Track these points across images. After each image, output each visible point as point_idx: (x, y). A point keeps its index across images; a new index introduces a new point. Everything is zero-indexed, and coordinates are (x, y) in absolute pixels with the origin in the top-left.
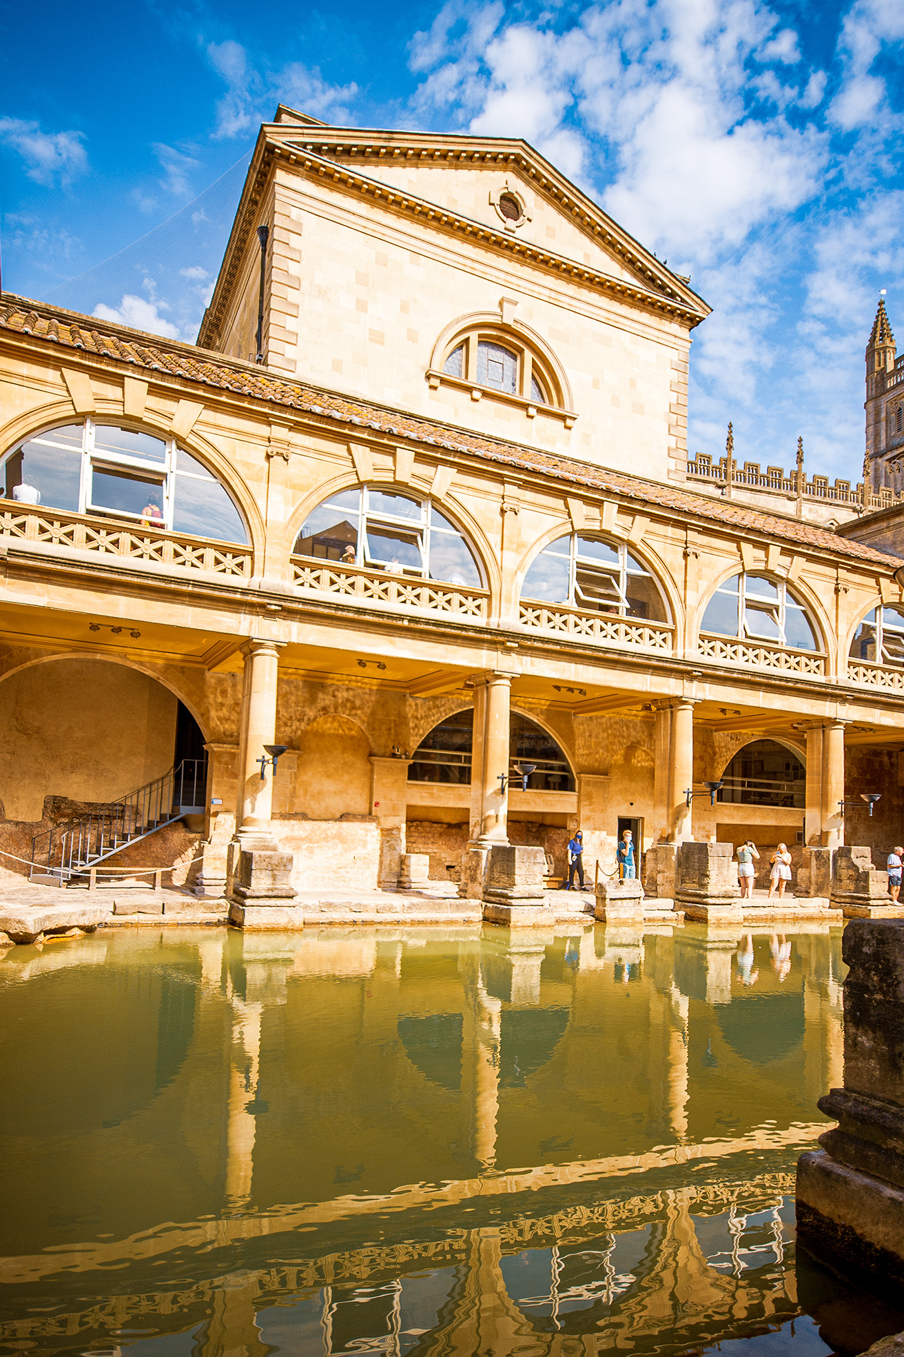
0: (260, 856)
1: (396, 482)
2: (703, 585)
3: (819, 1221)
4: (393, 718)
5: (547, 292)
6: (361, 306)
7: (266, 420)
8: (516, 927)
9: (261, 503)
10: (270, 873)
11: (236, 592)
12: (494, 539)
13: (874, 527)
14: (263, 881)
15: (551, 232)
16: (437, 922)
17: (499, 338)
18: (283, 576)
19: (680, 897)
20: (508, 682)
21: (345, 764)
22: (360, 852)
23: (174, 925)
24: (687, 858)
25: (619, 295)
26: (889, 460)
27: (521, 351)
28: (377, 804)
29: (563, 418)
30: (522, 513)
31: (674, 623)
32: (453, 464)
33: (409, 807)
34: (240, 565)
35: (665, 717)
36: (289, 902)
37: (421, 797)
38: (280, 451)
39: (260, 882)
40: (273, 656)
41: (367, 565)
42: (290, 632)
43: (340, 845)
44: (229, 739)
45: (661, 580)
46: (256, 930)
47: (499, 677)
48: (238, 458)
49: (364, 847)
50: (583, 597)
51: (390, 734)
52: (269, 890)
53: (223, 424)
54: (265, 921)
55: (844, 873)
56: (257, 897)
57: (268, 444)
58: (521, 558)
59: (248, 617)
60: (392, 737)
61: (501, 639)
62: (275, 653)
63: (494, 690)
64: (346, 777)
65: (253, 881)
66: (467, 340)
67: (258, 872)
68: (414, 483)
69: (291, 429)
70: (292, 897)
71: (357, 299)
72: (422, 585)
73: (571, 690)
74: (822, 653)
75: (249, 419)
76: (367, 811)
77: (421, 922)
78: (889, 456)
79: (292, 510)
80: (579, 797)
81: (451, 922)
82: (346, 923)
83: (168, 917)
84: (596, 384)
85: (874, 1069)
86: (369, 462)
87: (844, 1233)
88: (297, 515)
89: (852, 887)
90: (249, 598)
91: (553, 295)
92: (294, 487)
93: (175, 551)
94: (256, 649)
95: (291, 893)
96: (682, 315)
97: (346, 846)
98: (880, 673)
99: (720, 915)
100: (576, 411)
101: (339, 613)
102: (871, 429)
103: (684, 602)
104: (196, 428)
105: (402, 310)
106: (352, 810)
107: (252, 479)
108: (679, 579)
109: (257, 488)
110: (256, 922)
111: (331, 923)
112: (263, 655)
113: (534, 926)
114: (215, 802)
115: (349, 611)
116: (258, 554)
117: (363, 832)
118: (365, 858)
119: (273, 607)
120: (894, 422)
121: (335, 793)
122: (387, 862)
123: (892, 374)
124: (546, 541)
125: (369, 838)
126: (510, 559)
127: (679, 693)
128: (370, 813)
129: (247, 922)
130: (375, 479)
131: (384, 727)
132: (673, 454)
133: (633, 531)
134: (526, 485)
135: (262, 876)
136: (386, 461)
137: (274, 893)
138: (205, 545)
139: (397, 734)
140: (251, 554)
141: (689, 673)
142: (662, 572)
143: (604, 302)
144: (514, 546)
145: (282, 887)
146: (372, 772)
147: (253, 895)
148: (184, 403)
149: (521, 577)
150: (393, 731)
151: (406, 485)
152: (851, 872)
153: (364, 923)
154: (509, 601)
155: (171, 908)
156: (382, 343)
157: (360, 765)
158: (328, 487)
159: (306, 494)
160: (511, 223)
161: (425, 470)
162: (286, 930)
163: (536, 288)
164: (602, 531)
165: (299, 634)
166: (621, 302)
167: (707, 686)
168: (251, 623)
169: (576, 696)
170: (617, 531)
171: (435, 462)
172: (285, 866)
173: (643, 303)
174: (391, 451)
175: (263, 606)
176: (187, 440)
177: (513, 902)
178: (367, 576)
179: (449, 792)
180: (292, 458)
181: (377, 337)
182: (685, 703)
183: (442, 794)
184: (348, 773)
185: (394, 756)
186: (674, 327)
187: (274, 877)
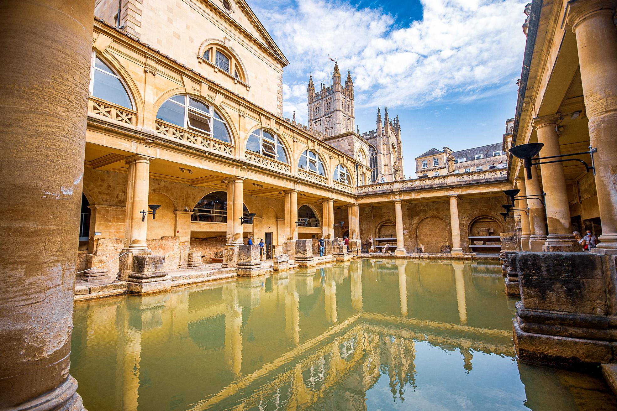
0: (149, 258)
1: (201, 97)
2: (299, 152)
3: (529, 353)
4: (185, 195)
5: (240, 40)
6: (170, 21)
7: (145, 55)
8: (253, 276)
9: (142, 92)
10: (154, 266)
11: (131, 131)
12: (237, 126)
13: (331, 141)
14: (151, 270)
15: (240, 19)
16: (222, 279)
17: (223, 51)
18: (153, 128)
19: (297, 259)
20: (242, 181)
21: (163, 214)
22: (171, 253)
23: (98, 298)
24: (298, 246)
25: (263, 49)
26: (315, 122)
27: (231, 58)
28: (178, 232)
29: (246, 86)
30: (246, 118)
31: (291, 164)
32: (223, 94)
33: (192, 232)
34: (130, 119)
35: (288, 196)
36: (163, 278)
37: (196, 228)
38: (151, 71)
39: (149, 271)
40: (148, 163)
41: (189, 128)
42: (156, 153)
43: (162, 251)
44: (105, 203)
45: (287, 149)
46: (148, 294)
47: (239, 179)
48: (130, 69)
49: (173, 250)
50: (265, 152)
51: (183, 201)
52: (153, 273)
53: (122, 51)
54: (153, 289)
55: (336, 247)
56: (148, 278)
57: (145, 66)
58: (246, 134)
59: (136, 144)
60: (185, 203)
61: (241, 165)
62: (149, 162)
63: (237, 184)
64: (164, 220)
65: (145, 270)
66: (211, 48)
67: (148, 266)
68: (208, 98)
69: (156, 62)
70: (164, 276)
71: (168, 17)
72: (211, 140)
73: (258, 185)
74: (327, 177)
75: (136, 52)
76: (173, 235)
77: (215, 280)
78: (314, 121)
79: (157, 99)
80: (253, 226)
81: (227, 278)
82: (185, 285)
83: (93, 295)
84: (256, 78)
85: (536, 300)
86: (190, 86)
87: (540, 355)
88: (159, 101)
89: (338, 251)
90: (138, 135)
91: (242, 42)
92: (157, 88)
93: (94, 107)
94: (139, 159)
95: (165, 274)
96: (281, 62)
97: (164, 251)
98: (339, 184)
99: (310, 264)
100: (250, 85)
101: (180, 148)
102: (309, 112)
103: (293, 157)
104: (108, 49)
105: (187, 28)
106: (167, 235)
107: (137, 80)
108: (292, 149)
109: (140, 85)
110: (148, 290)
111: (178, 286)
112: (144, 163)
113: (259, 275)
114: (97, 234)
115: (184, 147)
116: (140, 115)
117: (172, 244)
118: (173, 255)
119: (149, 141)
120: (315, 111)
121: (159, 227)
122: (182, 257)
123: (314, 97)
124: (254, 130)
125: (175, 247)
126: (242, 135)
127: (294, 188)
128: (175, 235)
129: (143, 291)
130: (193, 93)
131: (181, 199)
132: (279, 107)
133: (279, 131)
134: (247, 107)
135: (150, 268)
136: (197, 87)
137: (157, 275)
138: (112, 106)
139: (186, 202)
140: (136, 115)
141: (297, 181)
142: (287, 146)
143: (258, 50)
144: (244, 130)
145: (160, 272)
146: (176, 218)
147: (146, 277)
148: (101, 36)
149: (246, 142)
150: (185, 200)
151: (204, 98)
152: (338, 246)
153: (193, 283)
154: (242, 150)
155: (94, 290)
156: (179, 39)
157: (171, 215)
158: (173, 92)
159: (163, 93)
160: (227, 11)
161: (212, 94)
162: (163, 292)
163: (236, 37)
164: (270, 129)
165: (160, 155)
166: (263, 51)
167: (301, 186)
168: (137, 147)
169: (260, 188)
170: (275, 130)
171: (217, 92)
172: (161, 261)
173: (270, 54)
174: (199, 83)
175: (144, 140)
176: (103, 54)
177: (251, 267)
178: (189, 133)
179: (207, 225)
180: (157, 75)
181: (177, 36)
182: (295, 191)
183: (204, 226)
184: (164, 218)
185: (186, 210)
186: (278, 65)
187: (156, 267)
